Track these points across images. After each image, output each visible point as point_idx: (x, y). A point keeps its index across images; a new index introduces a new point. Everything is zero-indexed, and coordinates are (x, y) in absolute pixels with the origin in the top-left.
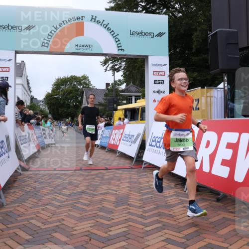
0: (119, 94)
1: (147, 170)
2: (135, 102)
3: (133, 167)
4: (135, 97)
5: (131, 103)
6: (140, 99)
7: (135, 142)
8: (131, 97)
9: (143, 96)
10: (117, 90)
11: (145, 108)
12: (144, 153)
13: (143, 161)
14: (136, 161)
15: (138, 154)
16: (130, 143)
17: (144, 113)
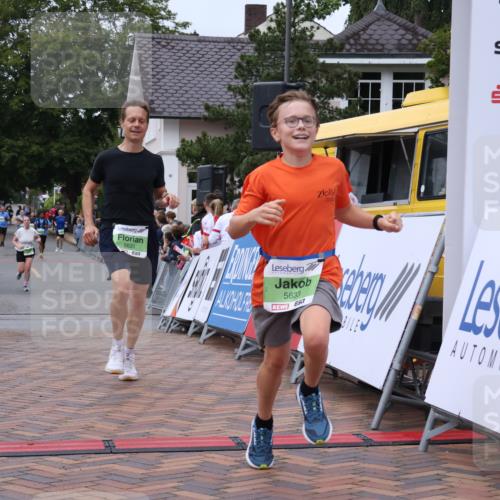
0: (312, 62)
1: (447, 455)
2: (397, 105)
3: (377, 437)
4: (396, 76)
5: (376, 108)
6: (420, 87)
7: (386, 308)
8: (378, 76)
9: (440, 74)
10: (301, 41)
11: (444, 133)
12: (431, 364)
13: (427, 408)
14: (391, 406)
15: (400, 375)
16: (363, 317)
17: (437, 162)
